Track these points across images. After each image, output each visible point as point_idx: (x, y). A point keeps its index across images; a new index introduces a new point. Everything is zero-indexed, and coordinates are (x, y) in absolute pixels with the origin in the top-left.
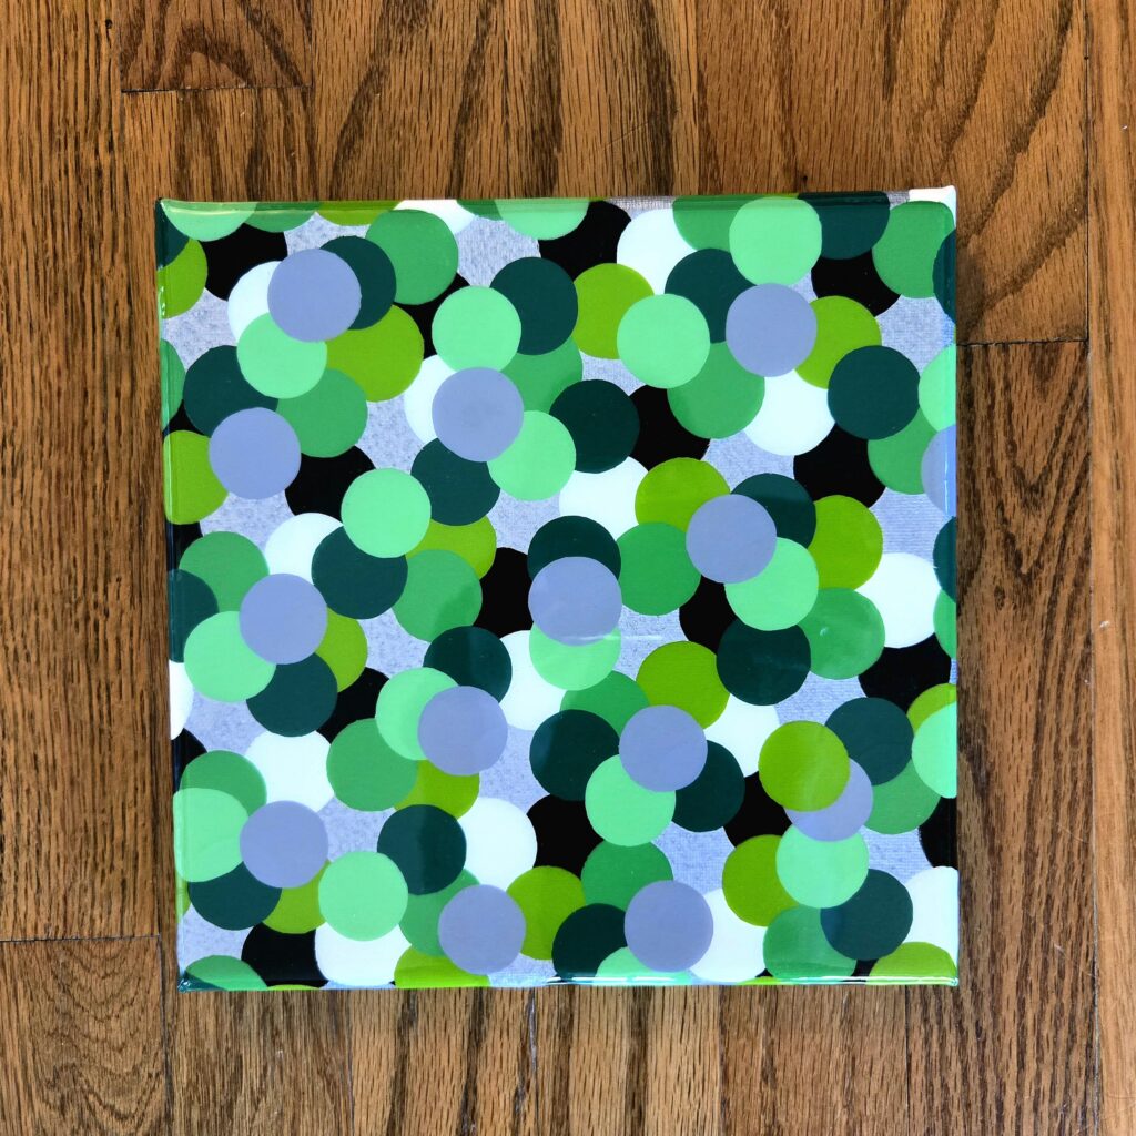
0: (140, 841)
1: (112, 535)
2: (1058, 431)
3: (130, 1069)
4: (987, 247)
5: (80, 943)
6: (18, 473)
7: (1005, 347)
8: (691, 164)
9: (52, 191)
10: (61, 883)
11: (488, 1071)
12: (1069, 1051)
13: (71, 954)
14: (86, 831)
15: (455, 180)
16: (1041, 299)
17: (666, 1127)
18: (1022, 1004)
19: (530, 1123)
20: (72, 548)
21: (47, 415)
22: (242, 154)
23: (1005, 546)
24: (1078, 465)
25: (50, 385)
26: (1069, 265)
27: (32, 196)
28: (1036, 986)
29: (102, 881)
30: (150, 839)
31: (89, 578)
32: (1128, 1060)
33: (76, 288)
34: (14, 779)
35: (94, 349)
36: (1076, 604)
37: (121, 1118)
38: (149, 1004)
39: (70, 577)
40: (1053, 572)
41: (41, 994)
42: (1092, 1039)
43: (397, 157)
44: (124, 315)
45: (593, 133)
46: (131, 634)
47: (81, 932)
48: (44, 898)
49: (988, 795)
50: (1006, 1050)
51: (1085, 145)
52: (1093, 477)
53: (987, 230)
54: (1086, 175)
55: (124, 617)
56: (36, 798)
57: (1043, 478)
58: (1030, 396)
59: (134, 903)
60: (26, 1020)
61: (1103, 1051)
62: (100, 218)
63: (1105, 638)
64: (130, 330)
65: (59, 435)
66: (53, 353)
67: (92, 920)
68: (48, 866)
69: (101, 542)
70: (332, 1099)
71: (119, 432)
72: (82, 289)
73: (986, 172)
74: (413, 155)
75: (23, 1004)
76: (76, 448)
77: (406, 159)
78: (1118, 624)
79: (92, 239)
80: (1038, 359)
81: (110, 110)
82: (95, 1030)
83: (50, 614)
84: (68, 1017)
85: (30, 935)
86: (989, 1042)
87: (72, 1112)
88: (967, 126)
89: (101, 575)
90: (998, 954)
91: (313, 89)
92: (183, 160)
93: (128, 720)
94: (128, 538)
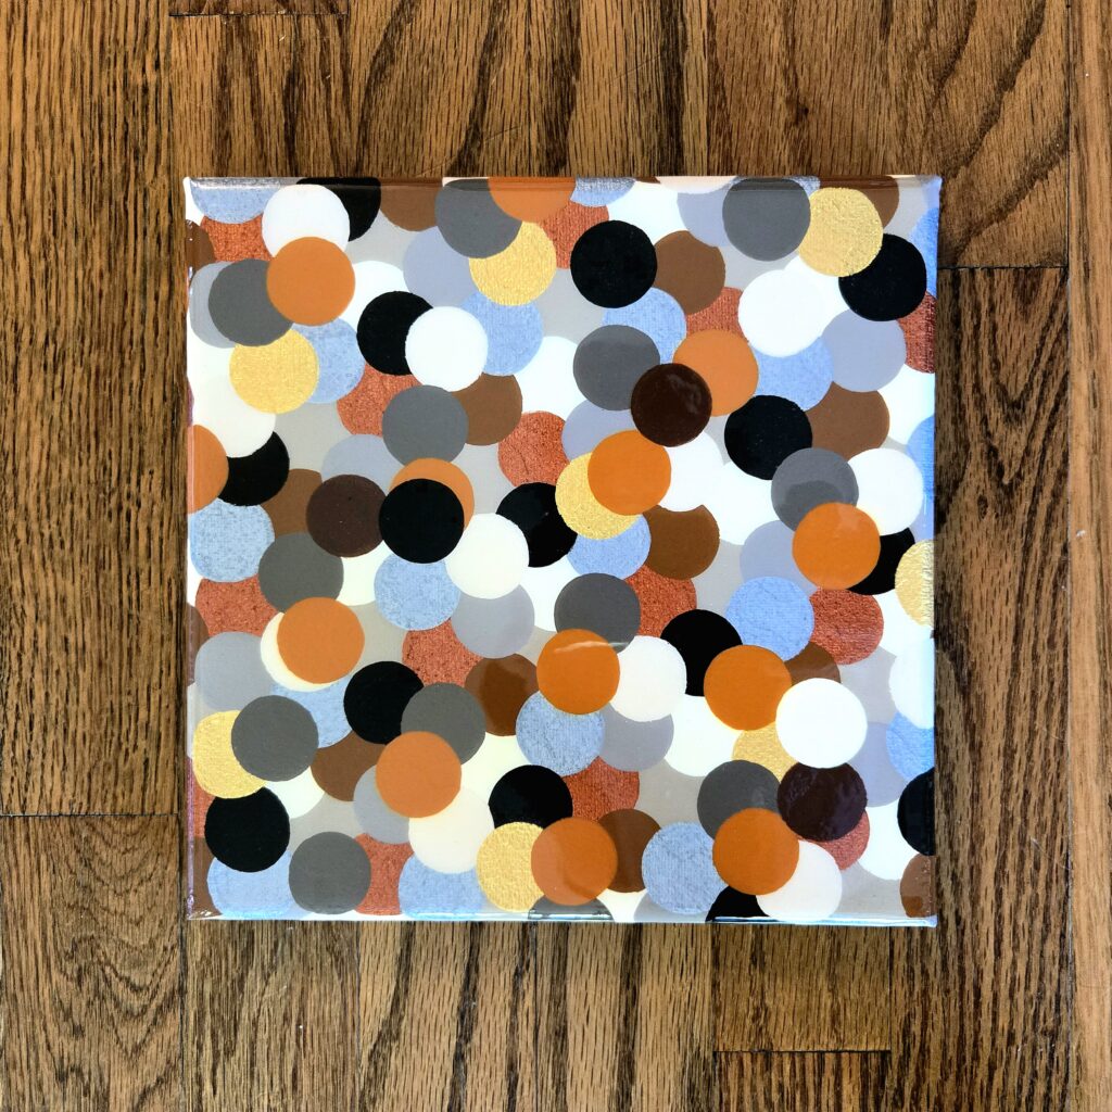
0: (163, 722)
1: (146, 429)
2: (1039, 352)
3: (146, 942)
4: (974, 177)
5: (102, 820)
6: (60, 370)
7: (990, 271)
8: (700, 95)
9: (101, 107)
10: (87, 760)
11: (490, 950)
12: (1044, 940)
13: (94, 829)
14: (112, 711)
15: (479, 104)
16: (1024, 229)
17: (659, 1007)
18: (999, 894)
19: (529, 1002)
20: (108, 443)
21: (89, 316)
22: (280, 77)
23: (989, 458)
24: (1057, 383)
25: (92, 286)
26: (1051, 196)
27: (82, 110)
28: (1013, 877)
29: (126, 760)
30: (173, 720)
31: (123, 470)
32: (1100, 950)
33: (120, 197)
34: (45, 660)
35: (135, 255)
36: (1055, 515)
37: (136, 989)
38: (167, 880)
39: (105, 469)
40: (1033, 483)
41: (64, 867)
42: (1065, 928)
43: (425, 82)
44: (164, 224)
45: (610, 63)
46: (162, 525)
47: (103, 810)
48: (70, 774)
49: (969, 694)
50: (983, 939)
51: (1066, 85)
52: (1072, 395)
53: (975, 163)
54: (1068, 113)
55: (155, 508)
56: (66, 679)
57: (1025, 395)
58: (1013, 318)
59: (156, 781)
60: (48, 893)
61: (1076, 940)
62: (144, 133)
63: (1081, 545)
64: (170, 238)
65: (99, 335)
66: (96, 257)
67: (115, 797)
68: (74, 744)
69: (135, 436)
70: (339, 975)
71: (157, 334)
72: (126, 199)
73: (974, 108)
74: (440, 80)
75: (45, 877)
76: (115, 348)
77: (434, 83)
78: (1094, 533)
79: (136, 152)
80: (1021, 283)
81: (158, 33)
82: (114, 903)
83: (85, 504)
84: (88, 890)
85: (55, 810)
86: (968, 931)
87: (88, 983)
88: (959, 65)
89: (134, 468)
90: (977, 846)
91: (348, 17)
92: (224, 81)
93: (155, 606)
94: (161, 433)
